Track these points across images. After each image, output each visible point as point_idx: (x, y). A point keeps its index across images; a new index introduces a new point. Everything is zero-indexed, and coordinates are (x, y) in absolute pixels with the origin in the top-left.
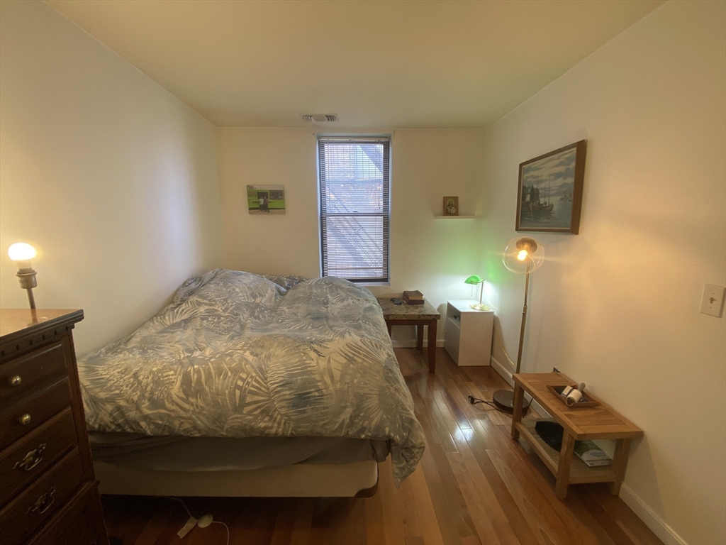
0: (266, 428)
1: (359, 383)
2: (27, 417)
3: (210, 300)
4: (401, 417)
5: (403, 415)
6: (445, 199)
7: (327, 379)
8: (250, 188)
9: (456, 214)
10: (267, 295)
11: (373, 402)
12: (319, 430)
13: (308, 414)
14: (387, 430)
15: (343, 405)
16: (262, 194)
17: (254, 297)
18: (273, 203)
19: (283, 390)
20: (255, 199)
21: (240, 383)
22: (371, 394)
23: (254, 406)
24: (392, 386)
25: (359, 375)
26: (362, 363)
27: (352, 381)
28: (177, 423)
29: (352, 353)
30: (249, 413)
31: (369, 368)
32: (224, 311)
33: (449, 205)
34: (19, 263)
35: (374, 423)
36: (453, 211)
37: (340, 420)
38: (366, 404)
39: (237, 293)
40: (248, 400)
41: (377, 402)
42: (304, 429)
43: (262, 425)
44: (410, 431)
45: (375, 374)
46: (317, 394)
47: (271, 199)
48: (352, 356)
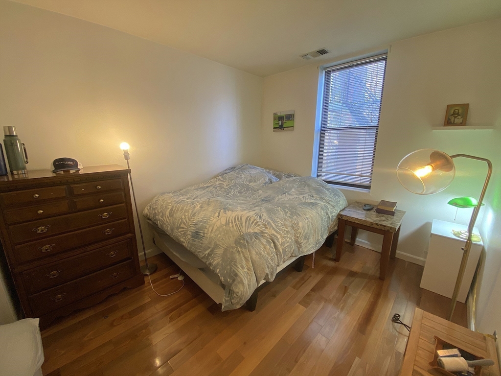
0: (183, 241)
1: (220, 237)
2: (102, 201)
3: (224, 179)
4: (231, 268)
5: (233, 268)
6: (449, 107)
7: (210, 229)
8: (275, 114)
9: (463, 124)
10: (258, 182)
11: (220, 251)
12: (197, 253)
13: (195, 243)
14: (218, 270)
15: (209, 246)
16: (281, 118)
17: (250, 181)
18: (287, 124)
19: (192, 227)
20: (277, 121)
21: (183, 217)
22: (221, 246)
23: (183, 230)
24: (237, 248)
25: (223, 233)
26: (230, 228)
27: (218, 235)
28: (164, 226)
29: (232, 221)
30: (180, 232)
31: (231, 232)
32: (227, 186)
33: (454, 114)
34: (124, 151)
35: (214, 263)
36: (459, 120)
37: (205, 253)
38: (216, 251)
39: (242, 178)
40: (182, 226)
41: (222, 252)
42: (192, 250)
43: (182, 239)
44: (234, 280)
45: (231, 236)
46: (202, 234)
47: (285, 121)
48: (230, 221)
